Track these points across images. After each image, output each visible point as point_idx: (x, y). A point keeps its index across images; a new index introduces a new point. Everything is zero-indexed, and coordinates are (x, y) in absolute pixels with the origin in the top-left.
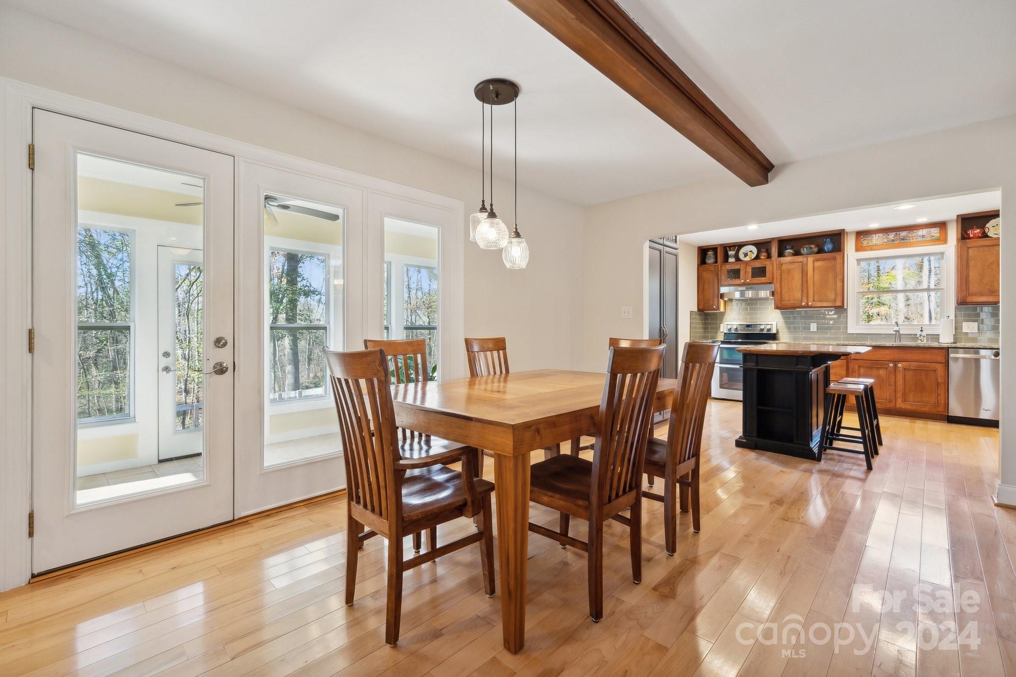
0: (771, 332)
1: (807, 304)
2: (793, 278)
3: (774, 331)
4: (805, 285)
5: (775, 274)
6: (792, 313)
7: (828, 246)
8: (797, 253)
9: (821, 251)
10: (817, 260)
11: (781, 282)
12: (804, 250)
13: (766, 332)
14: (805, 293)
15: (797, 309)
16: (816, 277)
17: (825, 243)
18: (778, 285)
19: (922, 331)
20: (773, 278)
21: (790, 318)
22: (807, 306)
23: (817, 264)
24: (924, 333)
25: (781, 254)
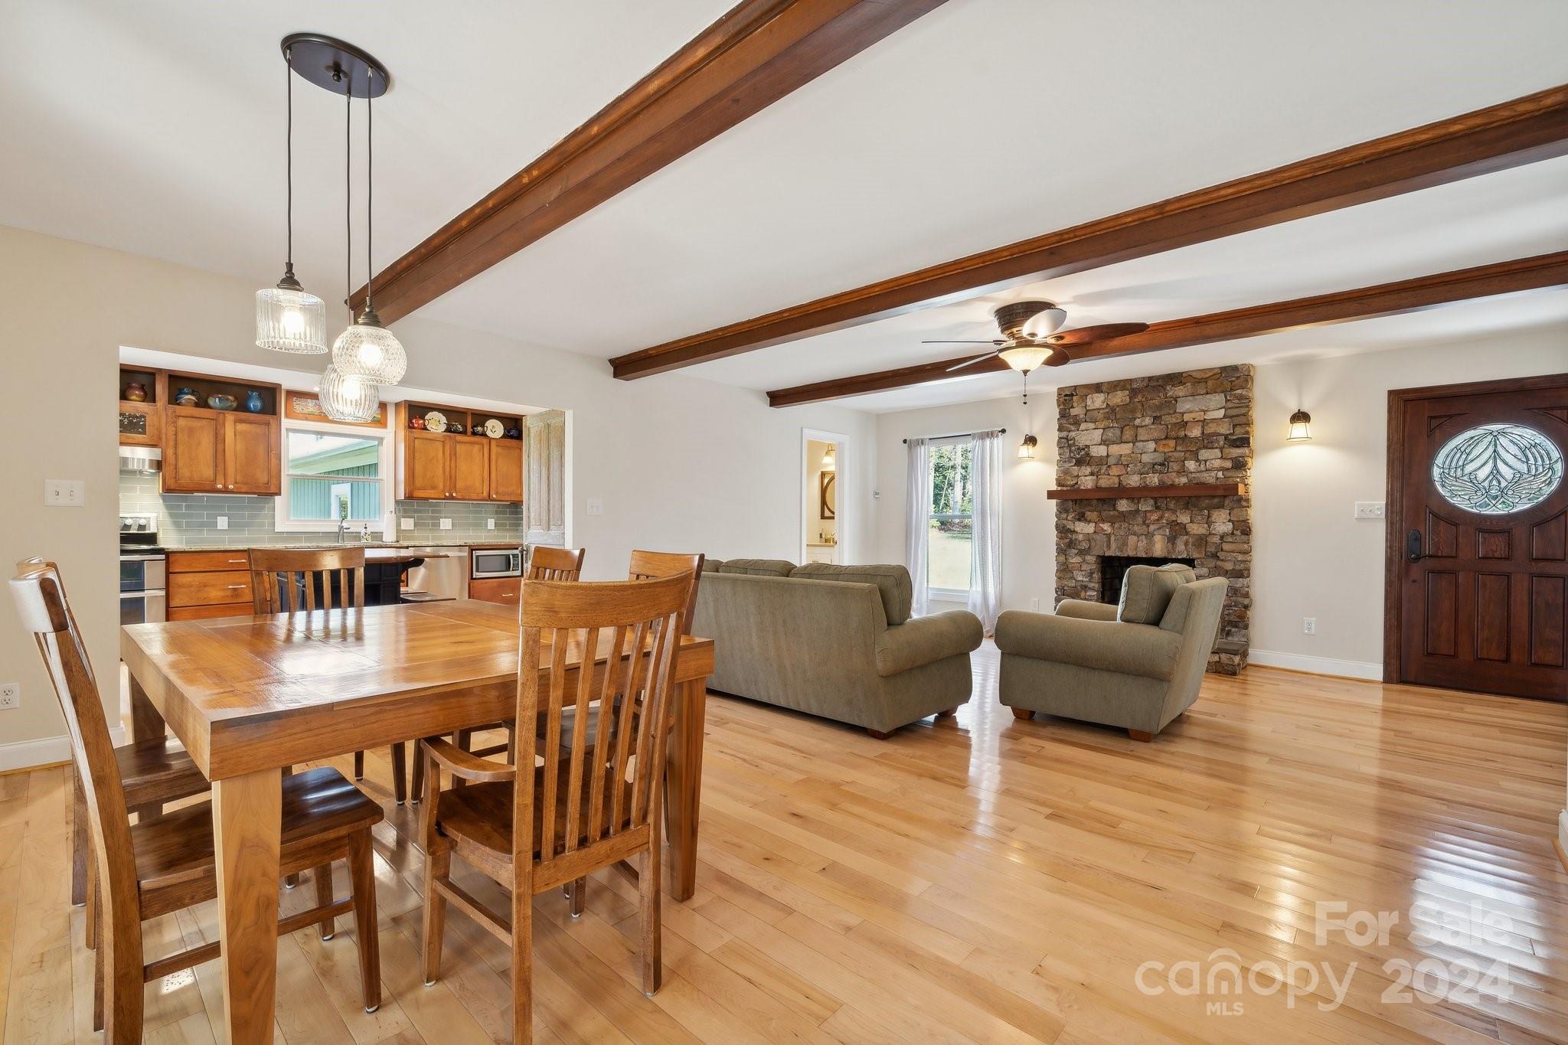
0: (147, 532)
1: (225, 486)
2: (199, 443)
3: (152, 530)
4: (220, 457)
5: (164, 431)
6: (185, 499)
7: (255, 403)
8: (202, 403)
9: (242, 407)
10: (242, 421)
11: (176, 447)
12: (214, 401)
13: (136, 532)
14: (220, 468)
15: (195, 494)
16: (239, 447)
17: (249, 398)
18: (170, 452)
19: (366, 528)
20: (160, 439)
21: (179, 507)
22: (226, 490)
23: (241, 427)
24: (369, 531)
25: (174, 400)
